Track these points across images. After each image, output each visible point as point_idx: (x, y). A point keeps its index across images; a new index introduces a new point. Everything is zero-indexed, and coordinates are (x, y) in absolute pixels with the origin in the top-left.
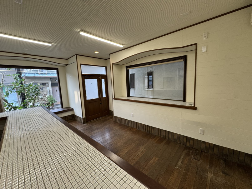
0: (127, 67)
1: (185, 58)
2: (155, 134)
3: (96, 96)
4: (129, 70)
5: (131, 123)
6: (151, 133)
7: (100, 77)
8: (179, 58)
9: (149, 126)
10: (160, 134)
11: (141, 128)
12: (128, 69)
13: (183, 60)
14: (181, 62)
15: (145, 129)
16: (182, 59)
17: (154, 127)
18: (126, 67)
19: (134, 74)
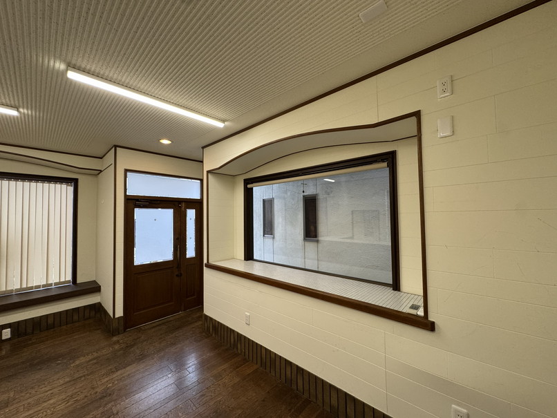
0: (247, 182)
1: (391, 159)
2: (306, 395)
3: (167, 254)
4: (252, 189)
5: (243, 345)
6: (294, 387)
7: (183, 204)
8: (375, 159)
9: (291, 363)
10: (320, 396)
11: (268, 364)
12: (249, 186)
13: (385, 164)
14: (382, 168)
15: (278, 370)
16: (383, 161)
17: (303, 370)
18: (245, 180)
19: (273, 199)
